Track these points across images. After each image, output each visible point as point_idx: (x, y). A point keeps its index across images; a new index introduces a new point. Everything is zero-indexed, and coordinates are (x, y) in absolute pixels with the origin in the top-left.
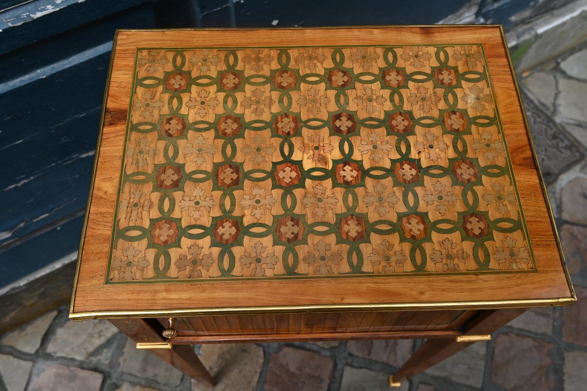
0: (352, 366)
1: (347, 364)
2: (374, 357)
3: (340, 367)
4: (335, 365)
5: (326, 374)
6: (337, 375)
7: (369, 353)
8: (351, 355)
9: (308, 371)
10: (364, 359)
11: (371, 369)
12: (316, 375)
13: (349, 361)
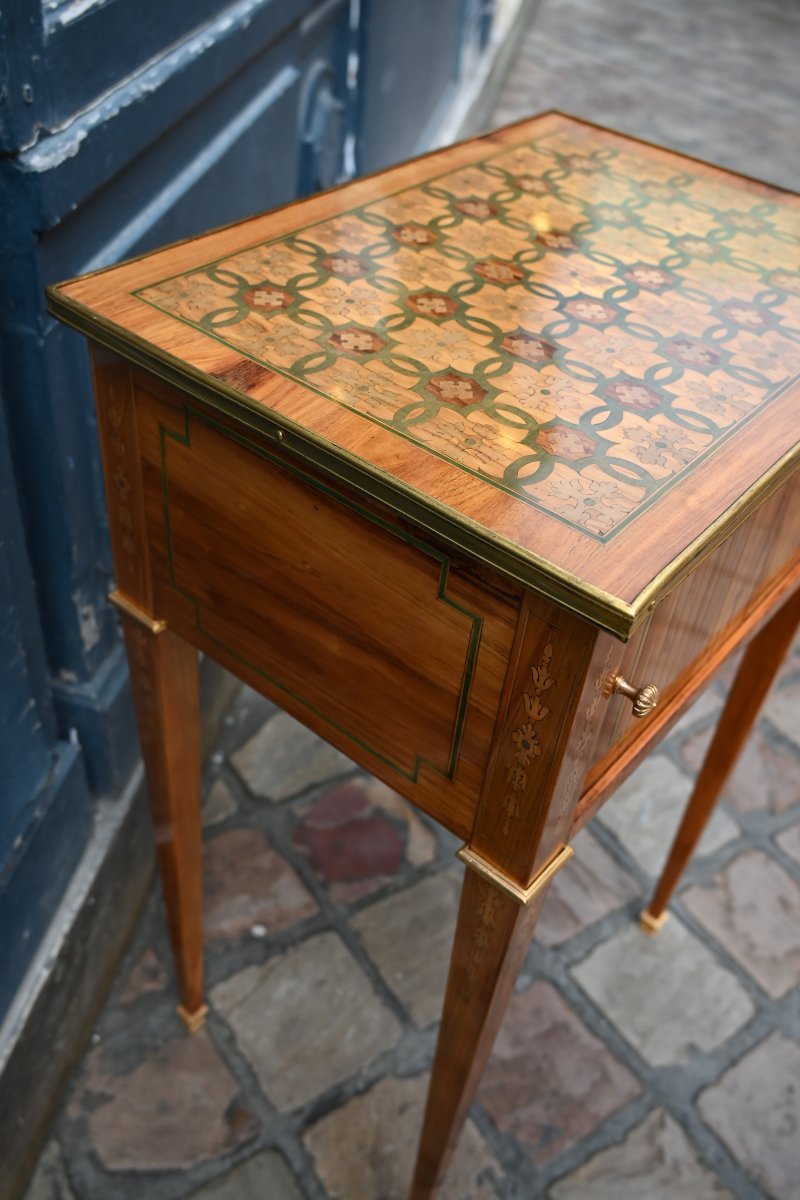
0: (577, 962)
1: (568, 967)
2: (588, 919)
3: (563, 981)
4: (555, 984)
5: (559, 1010)
6: (574, 995)
7: (577, 921)
8: (557, 948)
9: (531, 1032)
10: (578, 936)
11: (604, 941)
12: (547, 1025)
13: (564, 958)
